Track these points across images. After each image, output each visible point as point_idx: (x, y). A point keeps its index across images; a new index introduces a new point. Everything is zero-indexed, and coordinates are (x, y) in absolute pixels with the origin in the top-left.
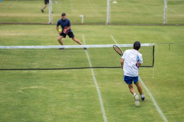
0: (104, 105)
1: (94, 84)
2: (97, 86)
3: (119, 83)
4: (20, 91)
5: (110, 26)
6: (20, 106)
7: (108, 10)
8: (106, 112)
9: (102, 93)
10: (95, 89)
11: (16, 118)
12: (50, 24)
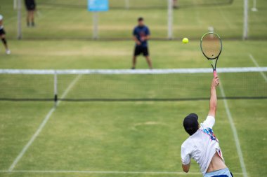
0: (242, 147)
1: (228, 120)
2: (232, 122)
3: (261, 119)
4: (133, 128)
5: (248, 42)
6: (132, 148)
7: (246, 20)
8: (244, 157)
9: (239, 131)
10: (229, 126)
11: (128, 163)
12: (170, 40)
